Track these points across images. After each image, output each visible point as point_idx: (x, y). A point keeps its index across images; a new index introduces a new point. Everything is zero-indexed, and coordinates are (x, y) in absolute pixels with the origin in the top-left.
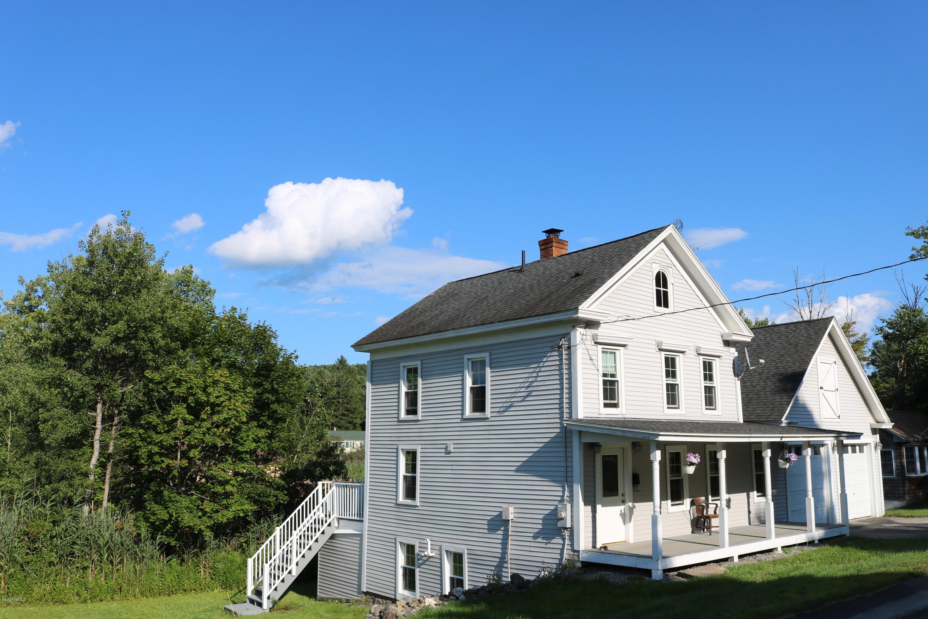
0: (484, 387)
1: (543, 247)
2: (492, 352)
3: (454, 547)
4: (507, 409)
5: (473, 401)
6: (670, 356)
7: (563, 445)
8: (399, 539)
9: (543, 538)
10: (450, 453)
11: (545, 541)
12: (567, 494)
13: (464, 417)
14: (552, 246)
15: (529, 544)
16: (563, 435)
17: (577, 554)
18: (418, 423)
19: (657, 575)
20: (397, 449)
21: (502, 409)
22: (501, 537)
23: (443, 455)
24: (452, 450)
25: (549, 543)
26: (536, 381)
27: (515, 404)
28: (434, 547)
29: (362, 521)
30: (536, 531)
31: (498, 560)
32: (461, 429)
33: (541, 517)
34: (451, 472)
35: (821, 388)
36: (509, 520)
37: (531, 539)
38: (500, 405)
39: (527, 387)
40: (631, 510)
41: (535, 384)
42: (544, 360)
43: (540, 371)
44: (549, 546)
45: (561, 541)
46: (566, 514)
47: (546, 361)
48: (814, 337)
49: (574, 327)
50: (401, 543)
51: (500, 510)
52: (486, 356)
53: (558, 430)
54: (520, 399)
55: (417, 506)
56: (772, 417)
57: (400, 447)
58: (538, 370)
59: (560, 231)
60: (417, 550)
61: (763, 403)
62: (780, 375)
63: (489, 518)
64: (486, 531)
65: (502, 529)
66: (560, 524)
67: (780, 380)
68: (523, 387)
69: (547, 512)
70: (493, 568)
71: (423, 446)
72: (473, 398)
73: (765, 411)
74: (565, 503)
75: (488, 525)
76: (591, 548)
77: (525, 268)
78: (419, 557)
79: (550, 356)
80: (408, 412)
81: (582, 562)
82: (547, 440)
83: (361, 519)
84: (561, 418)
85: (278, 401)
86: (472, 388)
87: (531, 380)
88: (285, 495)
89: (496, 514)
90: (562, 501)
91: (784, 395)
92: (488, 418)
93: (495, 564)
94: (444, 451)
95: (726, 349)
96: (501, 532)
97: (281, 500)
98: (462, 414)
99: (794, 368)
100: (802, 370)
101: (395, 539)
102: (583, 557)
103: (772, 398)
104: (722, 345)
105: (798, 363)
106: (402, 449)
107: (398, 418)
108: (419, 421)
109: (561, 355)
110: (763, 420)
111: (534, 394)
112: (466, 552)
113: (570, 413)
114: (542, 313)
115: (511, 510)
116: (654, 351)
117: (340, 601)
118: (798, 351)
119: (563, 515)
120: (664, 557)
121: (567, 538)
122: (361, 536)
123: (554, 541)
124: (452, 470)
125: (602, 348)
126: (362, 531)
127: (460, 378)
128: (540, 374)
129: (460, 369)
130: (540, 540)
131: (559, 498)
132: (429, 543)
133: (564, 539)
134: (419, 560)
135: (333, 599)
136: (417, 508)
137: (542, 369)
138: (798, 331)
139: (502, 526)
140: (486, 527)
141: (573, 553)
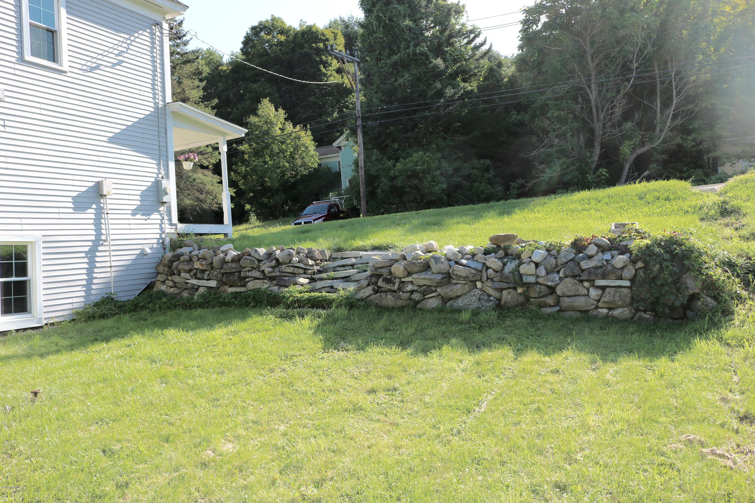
0: (55, 32)
4: (92, 69)
7: (158, 124)
9: (142, 215)
11: (144, 217)
12: (162, 171)
13: (24, 58)
15: (127, 222)
16: (157, 115)
17: (174, 227)
21: (85, 68)
22: (93, 216)
24: (4, 99)
25: (149, 219)
26: (127, 53)
27: (102, 67)
30: (134, 207)
31: (90, 244)
32: (18, 73)
33: (139, 193)
34: (2, 129)
36: (106, 196)
37: (130, 217)
38: (84, 62)
39: (117, 55)
43: (131, 44)
44: (148, 222)
45: (159, 217)
47: (138, 37)
49: (164, 19)
53: (152, 110)
58: (128, 42)
63: (75, 194)
64: (71, 211)
65: (94, 206)
69: (144, 188)
70: (83, 255)
72: (35, 40)
75: (74, 202)
81: (178, 234)
82: (142, 116)
84: (155, 98)
86: (32, 26)
87: (121, 49)
89: (83, 189)
92: (67, 72)
93: (87, 249)
96: (93, 211)
98: (20, 53)
111: (124, 64)
112: (41, 240)
113: (163, 97)
121: (164, 213)
123: (152, 217)
124: (4, 126)
128: (131, 47)
130: (138, 216)
131: (155, 175)
133: (162, 215)
139: (93, 203)
140: (71, 205)
141: (170, 227)
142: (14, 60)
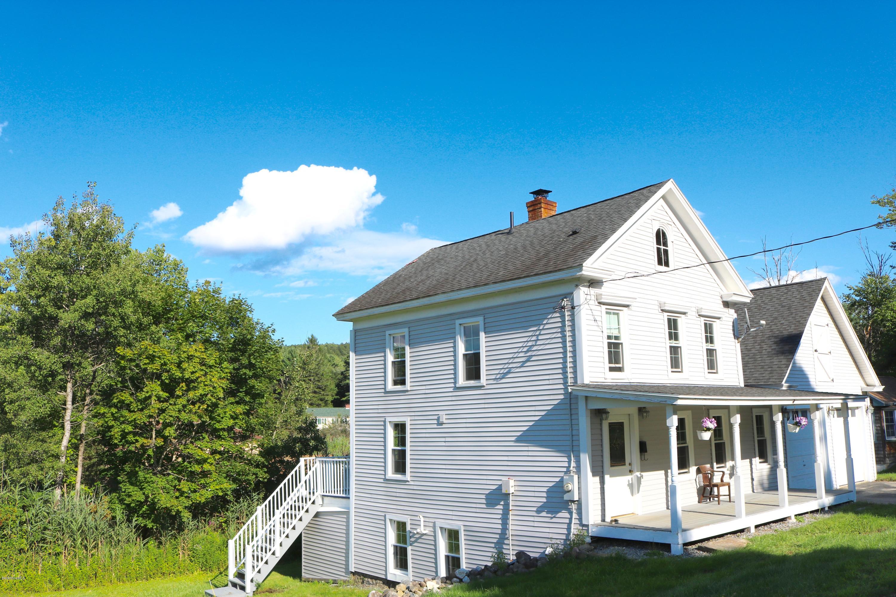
0: (478, 354)
1: (531, 209)
2: (486, 316)
3: (449, 524)
4: (504, 376)
5: (466, 368)
6: (672, 318)
7: (568, 412)
8: (388, 517)
9: (548, 512)
10: (442, 424)
11: (550, 515)
12: (573, 464)
13: (457, 386)
14: (541, 208)
15: (532, 519)
16: (568, 401)
17: (586, 528)
18: (407, 393)
19: (677, 549)
20: (385, 422)
21: (498, 376)
22: (501, 512)
23: (435, 426)
24: (445, 421)
25: (554, 517)
26: (536, 345)
27: (513, 370)
28: (427, 524)
29: (349, 498)
30: (539, 504)
31: (497, 536)
32: (454, 398)
33: (545, 489)
34: (444, 444)
35: (816, 351)
36: (509, 494)
37: (535, 514)
38: (497, 372)
39: (526, 352)
40: (639, 479)
41: (535, 348)
42: (545, 322)
43: (540, 334)
44: (554, 520)
45: (568, 515)
46: (573, 486)
47: (547, 323)
48: (808, 298)
49: (577, 286)
50: (391, 520)
51: (499, 483)
52: (479, 320)
53: (562, 397)
54: (519, 365)
55: (408, 481)
56: (771, 380)
57: (388, 420)
58: (538, 333)
59: (548, 192)
60: (408, 528)
61: (760, 367)
62: (776, 337)
63: (487, 492)
64: (484, 506)
65: (502, 503)
66: (566, 497)
67: (776, 343)
68: (521, 352)
69: (551, 484)
70: (493, 545)
71: (413, 418)
72: (466, 366)
73: (764, 375)
74: (572, 474)
75: (486, 499)
76: (600, 522)
77: (513, 230)
78: (411, 534)
79: (551, 318)
80: (396, 383)
81: (592, 537)
82: (549, 408)
83: (347, 496)
84: (565, 383)
85: (256, 376)
86: (465, 355)
87: (530, 344)
88: (265, 472)
89: (494, 487)
90: (568, 472)
91: (782, 357)
92: (484, 386)
93: (495, 541)
94: (436, 422)
95: (726, 310)
96: (501, 507)
97: (261, 478)
98: (455, 383)
99: (789, 331)
100: (799, 332)
101: (385, 516)
102: (593, 531)
103: (769, 361)
104: (722, 306)
105: (793, 325)
106: (390, 422)
107: (385, 388)
108: (407, 391)
109: (563, 316)
110: (762, 383)
111: (533, 358)
112: (462, 528)
113: (575, 378)
114: (541, 272)
115: (512, 483)
116: (657, 312)
117: (327, 582)
118: (792, 314)
119: (570, 487)
120: (684, 530)
121: (574, 511)
122: (347, 513)
123: (560, 515)
124: (445, 442)
125: (606, 309)
126: (349, 508)
127: (452, 345)
128: (540, 338)
129: (452, 335)
130: (544, 514)
131: (565, 470)
132: (422, 519)
133: (571, 513)
134: (411, 537)
135: (319, 580)
136: (407, 483)
137: (542, 332)
138: (790, 293)
139: (501, 500)
140: (484, 501)
141: (581, 528)
142: (451, 390)
